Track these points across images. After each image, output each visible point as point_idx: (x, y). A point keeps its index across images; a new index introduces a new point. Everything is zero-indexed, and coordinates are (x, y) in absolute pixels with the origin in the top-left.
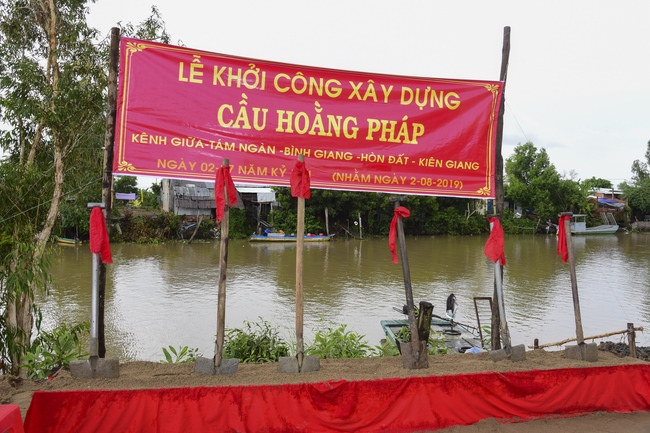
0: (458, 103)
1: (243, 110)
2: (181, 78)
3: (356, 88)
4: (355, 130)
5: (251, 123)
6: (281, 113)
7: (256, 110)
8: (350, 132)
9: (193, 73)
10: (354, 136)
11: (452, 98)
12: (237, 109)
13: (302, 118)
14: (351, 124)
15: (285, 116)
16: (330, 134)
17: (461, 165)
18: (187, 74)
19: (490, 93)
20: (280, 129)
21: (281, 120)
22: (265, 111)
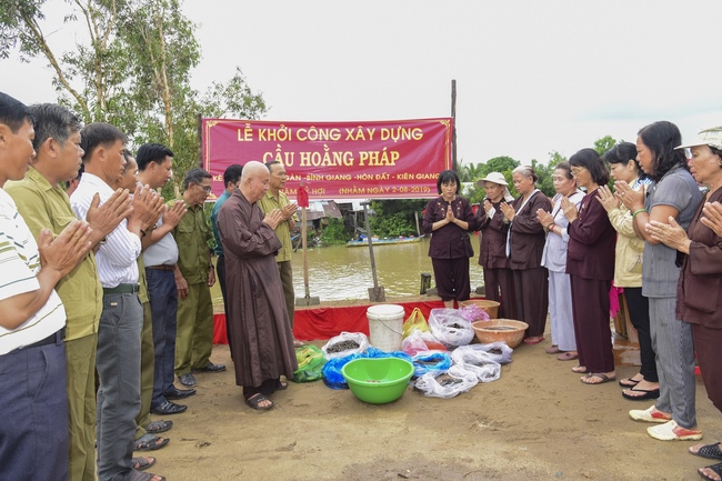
0: (421, 135)
1: (279, 155)
2: (240, 139)
3: (350, 132)
4: (352, 160)
5: (284, 162)
6: (302, 154)
7: (287, 154)
8: (349, 162)
9: (246, 135)
10: (351, 164)
11: (417, 132)
12: (275, 154)
13: (316, 156)
14: (348, 156)
15: (305, 156)
16: (335, 164)
17: (427, 176)
18: (243, 136)
19: (444, 126)
20: (302, 164)
21: (303, 159)
22: (292, 154)
